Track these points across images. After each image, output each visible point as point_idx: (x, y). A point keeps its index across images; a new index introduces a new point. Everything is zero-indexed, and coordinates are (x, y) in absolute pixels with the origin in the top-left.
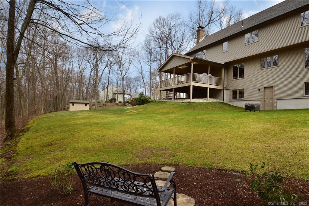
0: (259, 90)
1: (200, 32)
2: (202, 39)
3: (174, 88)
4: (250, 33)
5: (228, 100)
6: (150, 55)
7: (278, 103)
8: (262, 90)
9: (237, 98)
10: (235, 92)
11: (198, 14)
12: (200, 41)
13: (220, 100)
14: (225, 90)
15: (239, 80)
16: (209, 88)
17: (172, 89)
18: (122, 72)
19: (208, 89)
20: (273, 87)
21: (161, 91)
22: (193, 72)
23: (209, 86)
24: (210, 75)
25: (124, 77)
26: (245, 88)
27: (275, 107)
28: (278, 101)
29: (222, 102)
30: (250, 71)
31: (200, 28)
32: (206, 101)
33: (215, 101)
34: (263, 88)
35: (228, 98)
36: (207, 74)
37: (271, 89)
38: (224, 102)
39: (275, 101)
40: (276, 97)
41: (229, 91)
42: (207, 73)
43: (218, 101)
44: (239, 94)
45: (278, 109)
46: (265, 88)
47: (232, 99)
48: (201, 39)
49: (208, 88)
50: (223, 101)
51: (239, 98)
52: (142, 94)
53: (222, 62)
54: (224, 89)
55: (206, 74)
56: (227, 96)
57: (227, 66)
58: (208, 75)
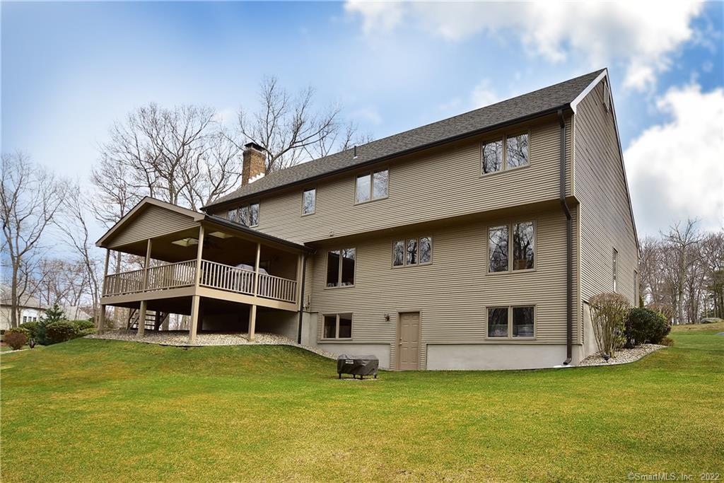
0: (388, 319)
1: (253, 157)
2: (259, 177)
3: (144, 301)
4: (369, 176)
5: (314, 341)
6: (120, 203)
7: (428, 353)
8: (395, 318)
9: (335, 337)
10: (330, 321)
11: (264, 118)
12: (250, 181)
13: (290, 339)
14: (303, 313)
15: (342, 291)
16: (257, 306)
17: (140, 302)
18: (13, 242)
19: (254, 309)
20: (419, 312)
21: (107, 306)
22: (203, 258)
23: (255, 301)
24: (259, 271)
25: (19, 256)
26: (355, 313)
27: (423, 363)
28: (430, 348)
29: (296, 345)
30: (370, 268)
31: (253, 149)
32: (245, 342)
33: (272, 343)
34: (398, 314)
35: (314, 335)
36: (251, 267)
37: (416, 317)
38: (299, 346)
39: (424, 346)
40: (425, 338)
41: (315, 317)
42: (253, 265)
43: (285, 341)
44: (340, 325)
45: (428, 369)
46: (401, 314)
47: (322, 338)
48: (255, 176)
49: (252, 305)
50: (299, 342)
51: (340, 337)
52: (55, 314)
53: (300, 241)
54: (301, 312)
55: (247, 269)
56: (310, 328)
57: (313, 250)
58: (254, 270)
